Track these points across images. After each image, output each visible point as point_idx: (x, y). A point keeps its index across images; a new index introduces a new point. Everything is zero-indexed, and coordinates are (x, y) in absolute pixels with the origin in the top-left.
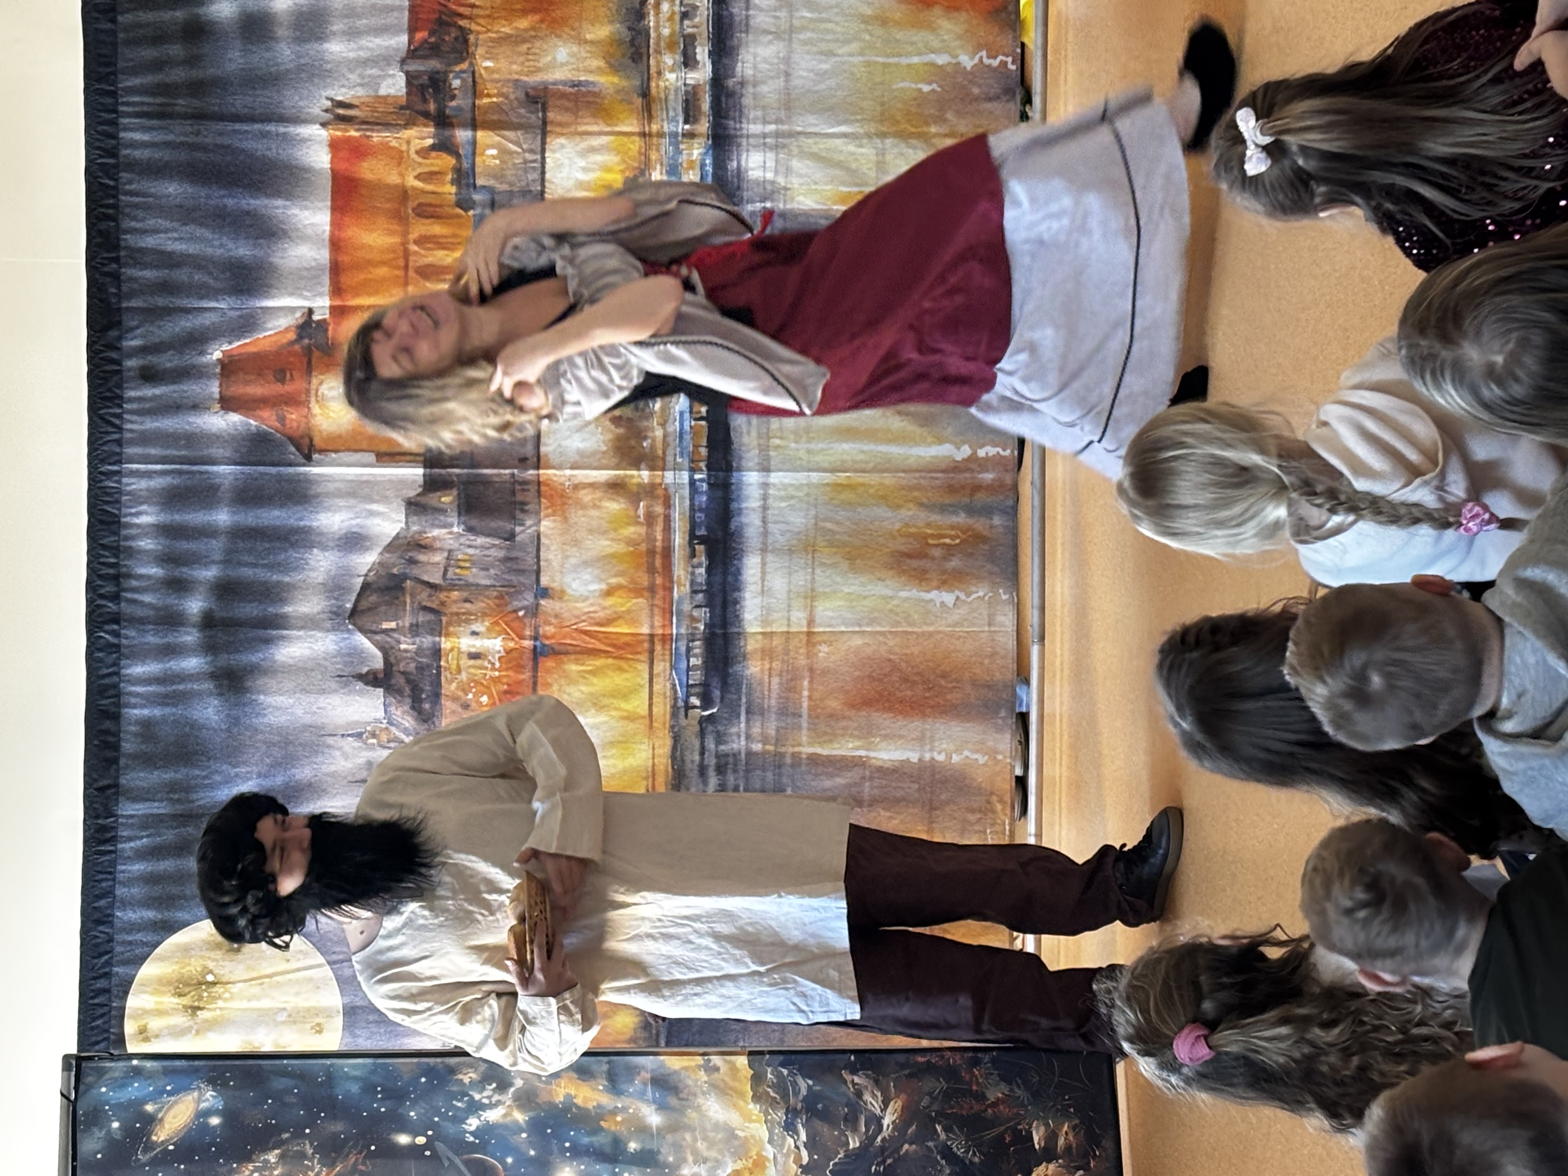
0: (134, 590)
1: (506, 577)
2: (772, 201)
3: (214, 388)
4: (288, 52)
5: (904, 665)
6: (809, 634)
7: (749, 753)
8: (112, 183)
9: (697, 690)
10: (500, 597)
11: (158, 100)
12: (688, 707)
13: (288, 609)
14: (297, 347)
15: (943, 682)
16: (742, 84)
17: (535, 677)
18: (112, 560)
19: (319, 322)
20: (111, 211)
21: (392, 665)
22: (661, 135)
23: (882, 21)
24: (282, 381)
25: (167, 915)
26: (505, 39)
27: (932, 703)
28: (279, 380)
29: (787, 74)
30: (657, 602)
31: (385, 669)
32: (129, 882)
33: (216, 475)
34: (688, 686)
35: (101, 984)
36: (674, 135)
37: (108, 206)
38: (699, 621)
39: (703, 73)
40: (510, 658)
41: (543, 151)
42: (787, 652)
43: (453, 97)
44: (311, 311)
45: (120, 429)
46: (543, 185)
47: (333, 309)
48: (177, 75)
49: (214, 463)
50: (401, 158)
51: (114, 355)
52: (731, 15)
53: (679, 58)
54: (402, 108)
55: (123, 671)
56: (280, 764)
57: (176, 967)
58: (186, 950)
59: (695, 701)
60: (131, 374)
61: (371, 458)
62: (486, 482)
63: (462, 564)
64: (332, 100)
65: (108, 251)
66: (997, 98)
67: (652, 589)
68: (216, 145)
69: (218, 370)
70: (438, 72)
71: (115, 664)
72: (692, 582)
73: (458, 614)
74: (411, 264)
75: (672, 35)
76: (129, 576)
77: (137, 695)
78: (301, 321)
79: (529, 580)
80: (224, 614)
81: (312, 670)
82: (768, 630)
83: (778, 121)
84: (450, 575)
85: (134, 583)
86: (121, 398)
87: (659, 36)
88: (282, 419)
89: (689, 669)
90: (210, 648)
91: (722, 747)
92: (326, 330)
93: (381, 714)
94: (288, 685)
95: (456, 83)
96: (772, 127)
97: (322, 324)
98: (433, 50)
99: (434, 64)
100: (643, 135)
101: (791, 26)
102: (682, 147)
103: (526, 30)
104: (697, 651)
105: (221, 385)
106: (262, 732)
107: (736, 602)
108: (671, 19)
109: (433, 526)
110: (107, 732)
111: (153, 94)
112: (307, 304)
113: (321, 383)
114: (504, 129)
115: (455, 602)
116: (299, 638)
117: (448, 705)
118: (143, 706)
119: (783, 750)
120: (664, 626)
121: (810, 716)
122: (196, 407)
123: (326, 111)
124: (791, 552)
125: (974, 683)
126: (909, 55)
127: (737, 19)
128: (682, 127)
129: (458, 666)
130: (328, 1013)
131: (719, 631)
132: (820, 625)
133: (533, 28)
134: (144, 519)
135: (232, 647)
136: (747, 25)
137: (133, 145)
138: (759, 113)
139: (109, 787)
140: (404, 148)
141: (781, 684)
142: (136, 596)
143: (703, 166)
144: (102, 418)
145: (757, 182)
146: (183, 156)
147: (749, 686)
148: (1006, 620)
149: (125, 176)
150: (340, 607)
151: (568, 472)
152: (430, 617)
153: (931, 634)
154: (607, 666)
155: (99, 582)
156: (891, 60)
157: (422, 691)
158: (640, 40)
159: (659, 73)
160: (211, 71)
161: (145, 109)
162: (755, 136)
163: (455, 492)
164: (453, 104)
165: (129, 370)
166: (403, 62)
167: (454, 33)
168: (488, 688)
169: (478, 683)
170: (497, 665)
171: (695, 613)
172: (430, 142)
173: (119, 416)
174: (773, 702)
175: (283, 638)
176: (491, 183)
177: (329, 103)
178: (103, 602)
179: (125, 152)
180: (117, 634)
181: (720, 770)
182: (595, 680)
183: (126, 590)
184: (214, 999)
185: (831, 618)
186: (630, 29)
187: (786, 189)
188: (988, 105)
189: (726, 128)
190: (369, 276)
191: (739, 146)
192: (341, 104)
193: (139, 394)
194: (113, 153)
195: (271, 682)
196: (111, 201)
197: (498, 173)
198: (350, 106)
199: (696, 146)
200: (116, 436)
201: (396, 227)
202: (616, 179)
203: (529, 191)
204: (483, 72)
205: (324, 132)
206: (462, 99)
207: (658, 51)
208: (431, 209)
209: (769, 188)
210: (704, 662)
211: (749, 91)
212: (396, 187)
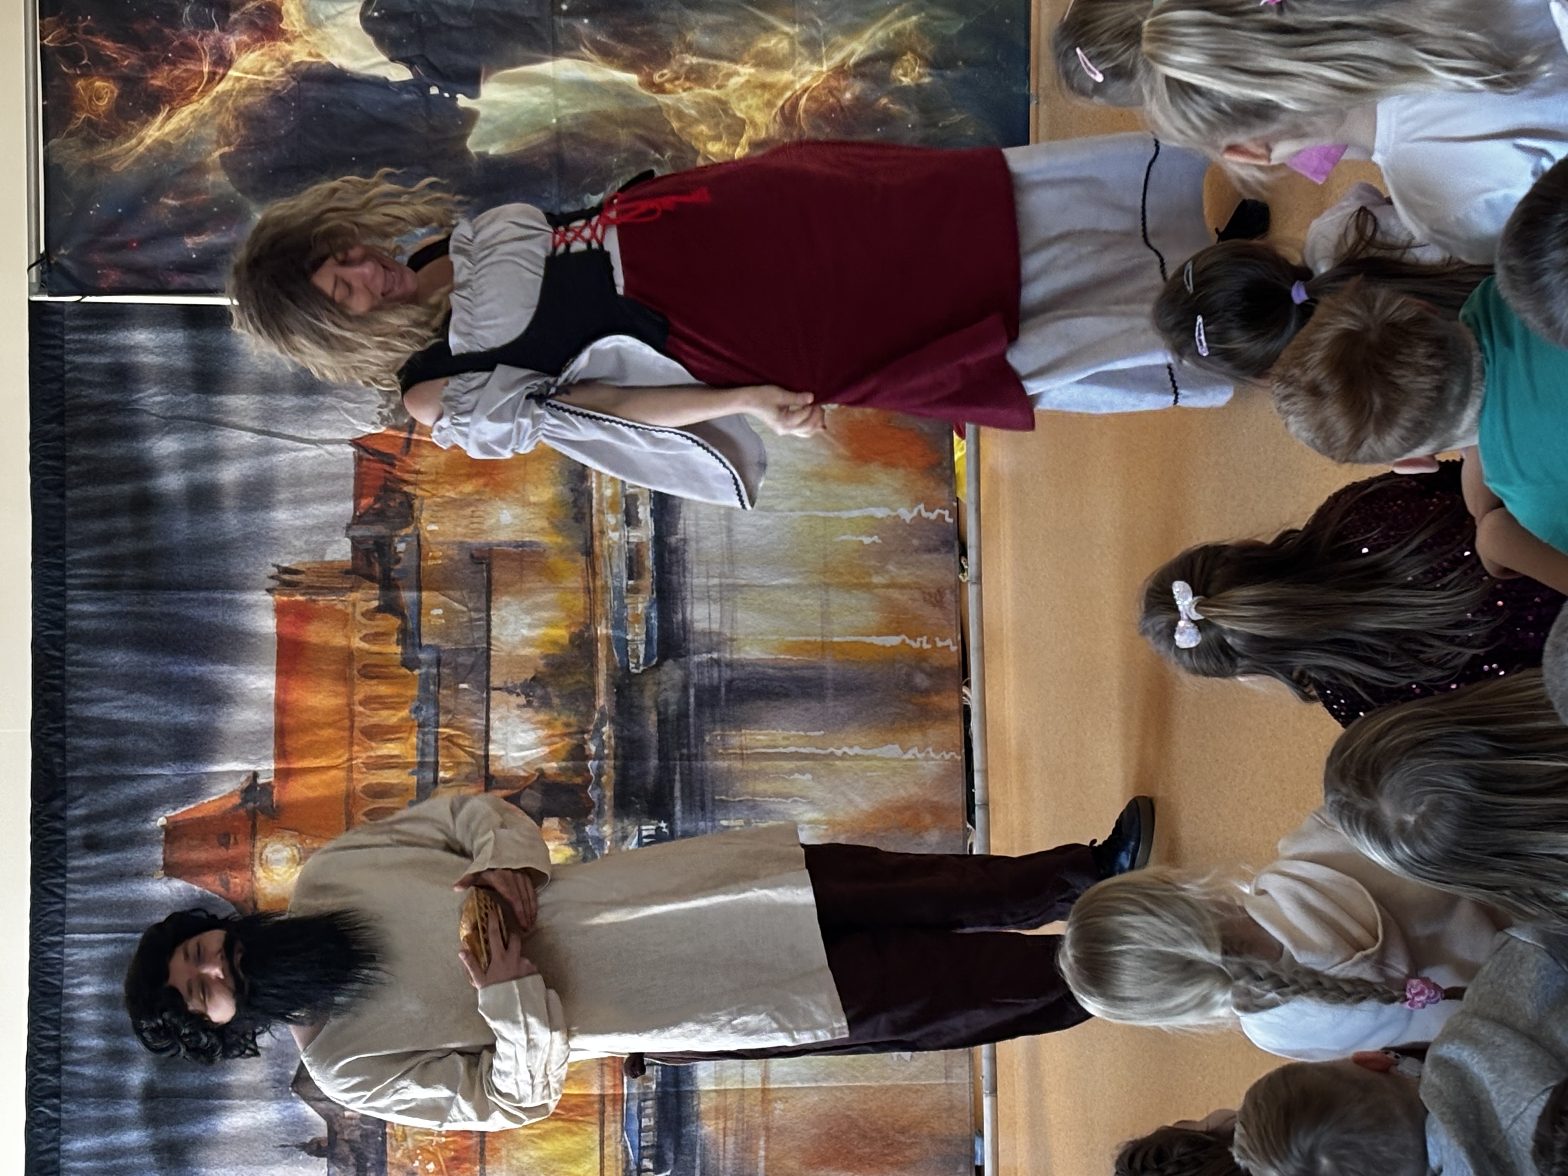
0: (76, 1063)
2: (719, 651)
3: (158, 855)
4: (235, 522)
5: (861, 1122)
6: (764, 1091)
8: (58, 654)
9: (650, 1152)
11: (105, 572)
12: (640, 1170)
13: (230, 1078)
14: (241, 811)
15: (902, 1139)
16: (685, 541)
18: (54, 1033)
19: (264, 785)
20: (56, 682)
21: (336, 1133)
22: (605, 590)
23: (821, 477)
24: (226, 845)
26: (450, 503)
27: (891, 1159)
28: (222, 845)
29: (729, 530)
31: (329, 1138)
34: (640, 1148)
36: (618, 590)
37: (54, 677)
38: (651, 1080)
39: (645, 532)
41: (488, 609)
42: (741, 1110)
43: (398, 561)
44: (255, 775)
45: (63, 899)
46: (489, 644)
47: (278, 772)
48: (125, 547)
50: (347, 620)
51: (58, 825)
53: (621, 517)
54: (347, 572)
55: (64, 1147)
59: (648, 1164)
60: (75, 843)
64: (278, 567)
65: (54, 722)
66: (936, 550)
68: (163, 614)
69: (162, 836)
70: (383, 537)
71: (55, 1139)
74: (356, 724)
75: (615, 495)
76: (70, 1048)
78: (246, 785)
80: (166, 1085)
81: (255, 1140)
82: (722, 1087)
83: (721, 575)
85: (75, 1056)
86: (64, 867)
87: (601, 496)
88: (226, 884)
89: (640, 1130)
90: (151, 1120)
92: (271, 793)
94: (231, 1157)
95: (401, 547)
96: (715, 582)
97: (267, 787)
98: (380, 516)
99: (379, 529)
100: (588, 590)
102: (626, 601)
103: (469, 494)
104: (649, 1111)
105: (165, 852)
111: (102, 566)
112: (252, 767)
113: (265, 846)
114: (450, 590)
116: (241, 1107)
120: (615, 1086)
122: (140, 874)
123: (272, 577)
125: (932, 1136)
126: (849, 509)
128: (626, 582)
131: (672, 1090)
132: (775, 1082)
133: (477, 492)
134: (87, 990)
135: (173, 1119)
137: (81, 616)
138: (703, 568)
140: (350, 610)
141: (736, 1143)
142: (77, 1069)
143: (648, 619)
144: (44, 888)
145: (703, 634)
146: (130, 626)
147: (704, 1147)
149: (72, 647)
150: (283, 1074)
153: (887, 1089)
154: (557, 1129)
155: (40, 1056)
156: (831, 514)
157: (367, 1160)
158: (583, 500)
159: (602, 532)
160: (159, 542)
161: (92, 580)
162: (699, 589)
164: (398, 567)
165: (73, 839)
166: (349, 527)
167: (399, 498)
168: (434, 1154)
169: (424, 1149)
172: (375, 603)
173: (62, 886)
174: (729, 1163)
175: (224, 1108)
176: (437, 641)
177: (275, 570)
178: (44, 1076)
179: (72, 623)
180: (56, 1108)
182: (544, 1145)
183: (66, 1063)
185: (788, 1074)
186: (572, 490)
187: (732, 640)
188: (927, 557)
189: (670, 583)
190: (314, 738)
191: (683, 599)
192: (287, 571)
193: (82, 863)
194: (59, 625)
195: (213, 1154)
196: (58, 672)
197: (444, 633)
198: (296, 572)
199: (640, 599)
200: (59, 906)
201: (341, 689)
202: (562, 634)
203: (476, 649)
204: (428, 535)
205: (270, 598)
206: (407, 562)
207: (601, 512)
208: (376, 670)
209: (715, 639)
210: (656, 1122)
211: (692, 547)
212: (341, 649)
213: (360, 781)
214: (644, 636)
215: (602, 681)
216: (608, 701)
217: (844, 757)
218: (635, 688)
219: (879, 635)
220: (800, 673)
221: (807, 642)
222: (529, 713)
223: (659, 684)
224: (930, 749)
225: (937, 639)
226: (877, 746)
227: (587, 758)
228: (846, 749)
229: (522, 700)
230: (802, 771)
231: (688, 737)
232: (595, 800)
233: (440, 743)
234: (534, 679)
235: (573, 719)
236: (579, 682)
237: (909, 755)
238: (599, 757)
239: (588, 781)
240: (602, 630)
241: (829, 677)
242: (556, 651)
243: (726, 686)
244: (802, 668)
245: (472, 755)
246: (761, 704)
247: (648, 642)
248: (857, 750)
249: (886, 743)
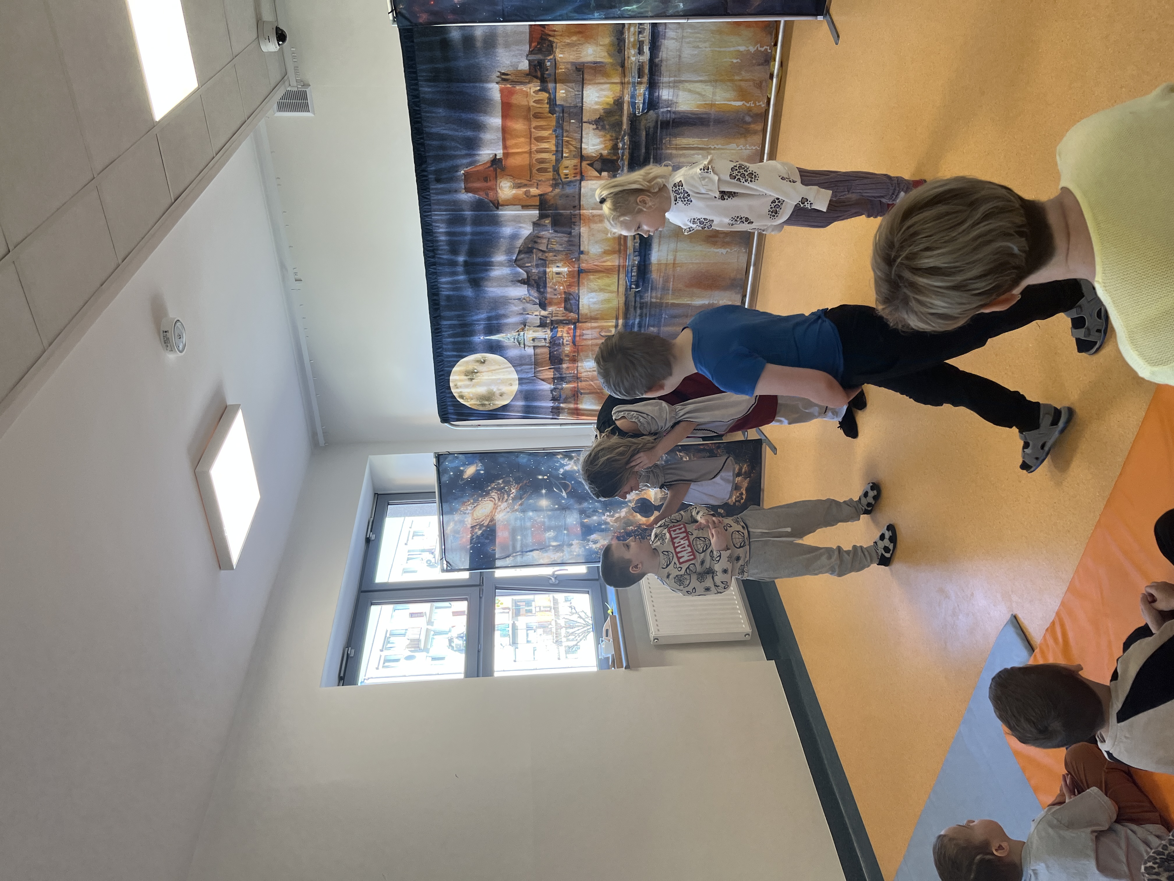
0: (440, 254)
1: (569, 247)
2: (671, 107)
3: (462, 184)
4: (482, 53)
5: (706, 273)
6: (674, 263)
7: (651, 302)
8: (418, 109)
9: (634, 283)
10: (567, 254)
11: (433, 75)
12: (631, 288)
13: (493, 260)
14: (492, 169)
15: (719, 278)
16: (661, 61)
17: (579, 280)
18: (432, 245)
20: (418, 120)
21: (530, 278)
22: (629, 83)
23: (720, 32)
25: (460, 354)
26: (568, 45)
27: (714, 285)
28: (485, 181)
29: (680, 56)
30: (621, 255)
31: (527, 279)
32: (447, 344)
33: (465, 215)
34: (631, 282)
35: (441, 373)
36: (634, 83)
37: (418, 118)
38: (636, 260)
39: (646, 57)
40: (570, 274)
41: (582, 90)
42: (666, 270)
43: (547, 70)
44: (496, 155)
45: (430, 200)
46: (582, 104)
47: (504, 154)
48: (440, 65)
49: (464, 211)
50: (527, 95)
51: (425, 173)
52: (659, 32)
53: (637, 51)
54: (527, 75)
55: (439, 281)
56: (493, 309)
57: (465, 368)
58: (467, 362)
59: (633, 286)
61: (520, 207)
62: (561, 215)
63: (553, 243)
64: (500, 72)
65: (420, 135)
66: (762, 64)
67: (619, 251)
68: (457, 92)
69: (463, 178)
70: (541, 60)
71: (436, 279)
72: (634, 248)
73: (552, 260)
74: (532, 136)
75: (634, 41)
76: (437, 250)
77: (444, 288)
78: (492, 159)
79: (577, 248)
80: (471, 261)
81: (503, 279)
82: (660, 262)
83: (675, 76)
84: (549, 247)
86: (429, 188)
87: (629, 41)
88: (487, 195)
89: (632, 276)
90: (467, 272)
91: (642, 300)
92: (502, 162)
93: (527, 293)
94: (495, 284)
95: (548, 64)
96: (672, 79)
97: (500, 160)
98: (540, 51)
99: (539, 57)
100: (622, 83)
101: (683, 36)
102: (637, 88)
103: (575, 41)
104: (635, 270)
105: (465, 183)
106: (487, 299)
107: (649, 254)
108: (634, 34)
109: (543, 231)
110: (435, 300)
111: (431, 72)
112: (494, 152)
113: (501, 182)
114: (567, 83)
115: (551, 256)
116: (497, 269)
117: (549, 290)
118: (446, 291)
119: (663, 301)
120: (623, 263)
121: (672, 290)
122: (456, 191)
123: (498, 77)
124: (670, 237)
125: (730, 279)
126: (729, 47)
127: (661, 33)
128: (637, 80)
129: (552, 277)
130: (513, 379)
131: (643, 264)
132: (678, 260)
133: (579, 40)
134: (441, 230)
135: (475, 272)
136: (665, 36)
137: (425, 93)
138: (668, 73)
139: (437, 316)
140: (528, 90)
141: (663, 280)
143: (644, 95)
144: (423, 197)
145: (665, 101)
146: (444, 97)
147: (652, 281)
148: (744, 259)
149: (423, 105)
150: (511, 259)
151: (591, 211)
152: (542, 262)
153: (716, 263)
154: (603, 276)
155: (428, 252)
156: (722, 49)
157: (540, 285)
158: (621, 44)
159: (629, 57)
161: (428, 78)
162: (666, 83)
163: (550, 219)
164: (547, 72)
165: (431, 178)
166: (527, 56)
167: (547, 43)
168: (563, 284)
169: (559, 283)
170: (566, 277)
171: (635, 258)
172: (539, 88)
173: (429, 194)
175: (492, 269)
176: (562, 103)
177: (499, 73)
178: (430, 259)
179: (421, 96)
180: (435, 269)
181: (641, 308)
182: (599, 281)
183: (437, 254)
184: (477, 377)
185: (682, 258)
186: (618, 39)
187: (677, 103)
188: (758, 67)
189: (654, 80)
190: (517, 142)
191: (659, 87)
192: (504, 74)
193: (435, 187)
194: (417, 97)
195: (489, 284)
196: (420, 116)
197: (565, 99)
198: (507, 75)
199: (642, 87)
200: (429, 202)
201: (526, 123)
202: (611, 100)
203: (577, 106)
204: (559, 59)
205: (497, 86)
206: (550, 71)
207: (629, 49)
208: (539, 115)
209: (670, 102)
210: (637, 274)
211: (664, 64)
212: (526, 105)
213: (534, 157)
214: (642, 101)
215: (625, 119)
216: (627, 126)
217: (715, 149)
218: (637, 122)
219: (734, 101)
220: (701, 116)
221: (705, 104)
222: (597, 131)
223: (647, 120)
224: (748, 146)
225: (757, 102)
226: (727, 144)
227: (618, 149)
228: (716, 146)
229: (595, 127)
230: (698, 154)
231: (657, 141)
232: (621, 165)
233: (564, 143)
234: (599, 118)
235: (614, 135)
236: (617, 119)
237: (739, 148)
238: (623, 148)
239: (618, 159)
240: (627, 98)
241: (713, 117)
242: (608, 107)
243: (673, 121)
244: (703, 114)
245: (576, 148)
246: (685, 128)
247: (644, 103)
248: (720, 146)
249: (731, 143)
